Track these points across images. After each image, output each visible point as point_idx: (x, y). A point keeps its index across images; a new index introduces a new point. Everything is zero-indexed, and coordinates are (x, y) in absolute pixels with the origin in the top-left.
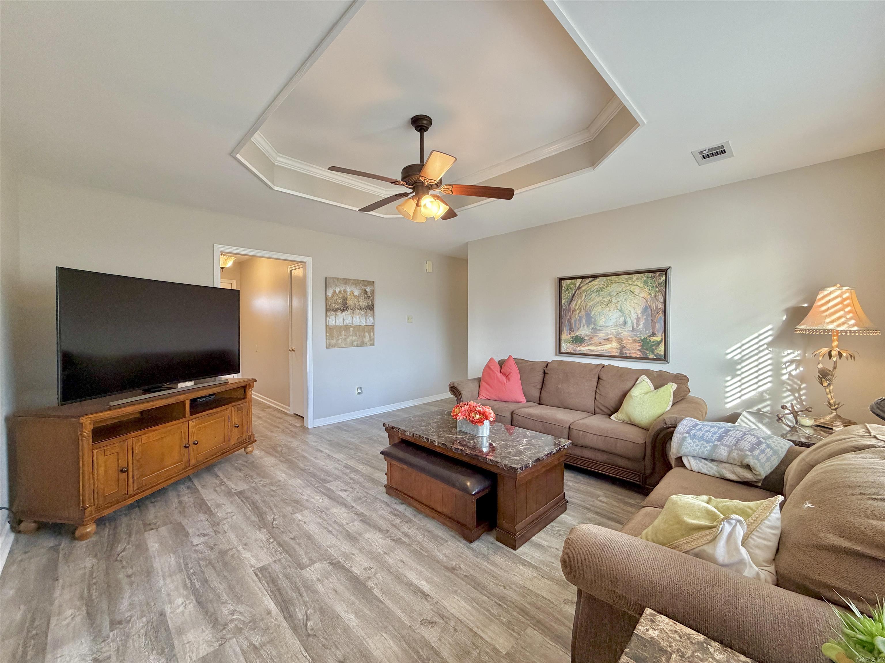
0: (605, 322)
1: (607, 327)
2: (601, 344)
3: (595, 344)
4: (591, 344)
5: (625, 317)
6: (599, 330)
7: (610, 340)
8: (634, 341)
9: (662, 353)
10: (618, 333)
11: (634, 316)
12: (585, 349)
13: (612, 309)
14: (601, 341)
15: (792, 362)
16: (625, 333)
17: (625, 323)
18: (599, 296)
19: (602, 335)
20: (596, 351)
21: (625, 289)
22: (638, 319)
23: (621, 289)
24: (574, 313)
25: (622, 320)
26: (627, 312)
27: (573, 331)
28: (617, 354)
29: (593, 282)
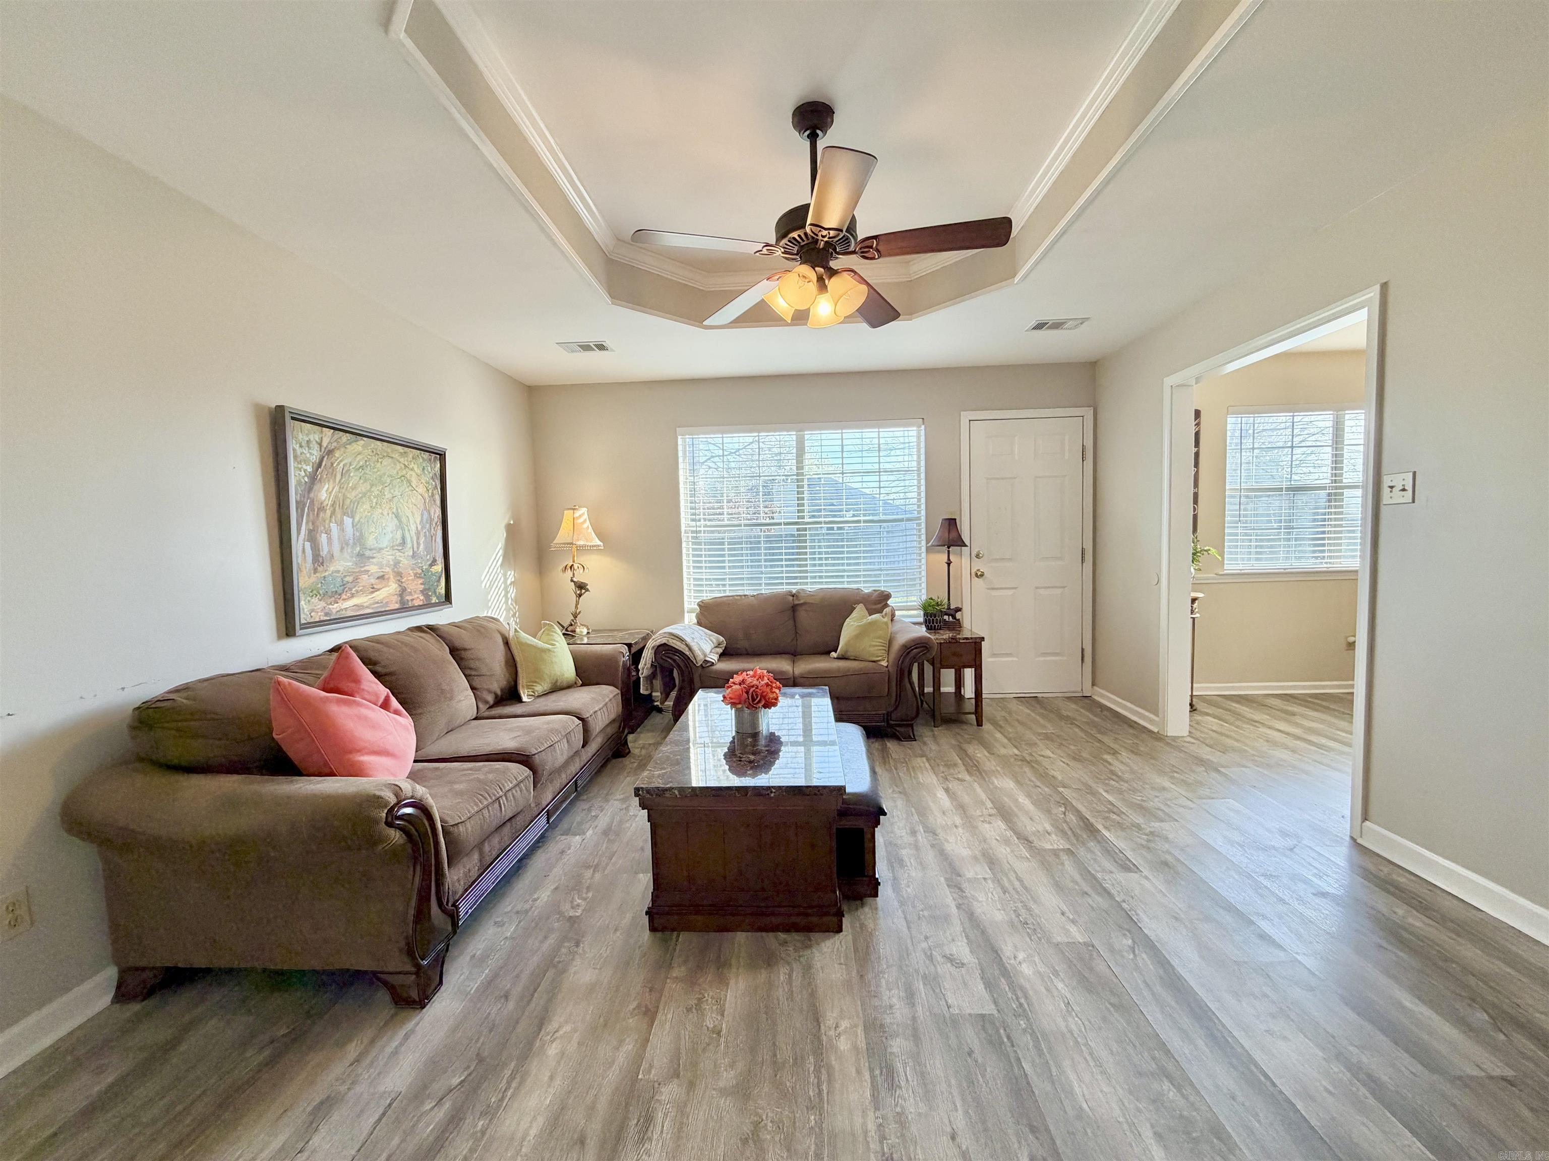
0: (376, 538)
1: (381, 549)
2: (374, 590)
3: (363, 591)
4: (357, 592)
5: (403, 529)
6: (369, 558)
7: (386, 577)
8: (415, 575)
9: (443, 591)
10: (397, 563)
11: (413, 528)
12: (347, 605)
13: (385, 513)
14: (373, 581)
15: (511, 584)
16: (405, 562)
17: (404, 542)
18: (365, 481)
19: (373, 569)
20: (367, 607)
21: (400, 474)
22: (418, 534)
23: (395, 472)
24: (322, 515)
25: (399, 535)
26: (404, 519)
27: (322, 564)
28: (397, 606)
29: (354, 445)
